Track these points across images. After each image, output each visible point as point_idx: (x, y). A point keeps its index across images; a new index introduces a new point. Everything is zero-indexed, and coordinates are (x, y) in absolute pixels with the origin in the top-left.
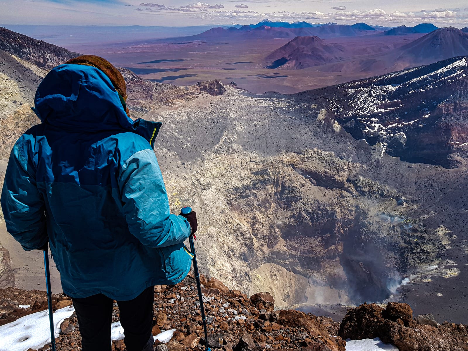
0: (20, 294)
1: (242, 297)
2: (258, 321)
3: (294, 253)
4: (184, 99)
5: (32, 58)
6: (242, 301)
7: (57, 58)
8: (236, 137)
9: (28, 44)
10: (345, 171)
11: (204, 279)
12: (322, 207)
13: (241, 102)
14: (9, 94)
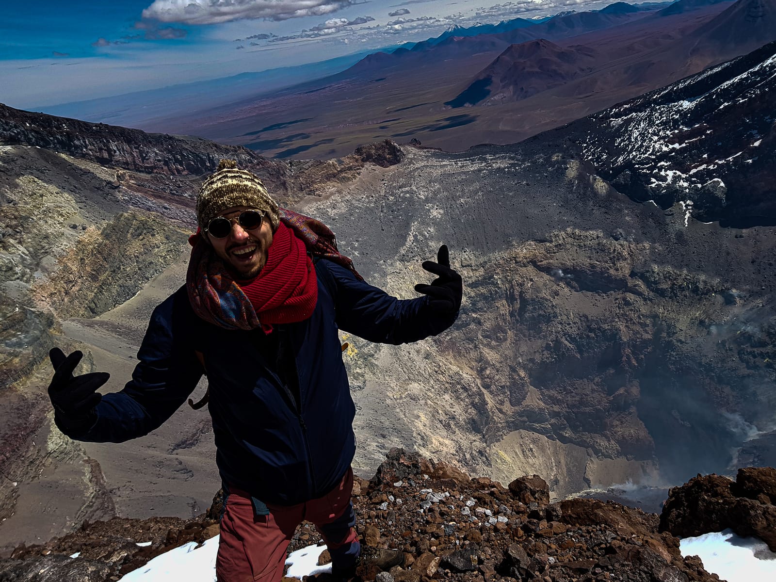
0: (133, 526)
1: (493, 486)
2: (528, 522)
3: (556, 408)
4: (338, 179)
5: (90, 152)
6: (495, 494)
7: (127, 146)
8: (432, 230)
9: (81, 131)
10: (626, 259)
11: (427, 467)
12: (594, 326)
13: (432, 170)
14: (64, 216)
